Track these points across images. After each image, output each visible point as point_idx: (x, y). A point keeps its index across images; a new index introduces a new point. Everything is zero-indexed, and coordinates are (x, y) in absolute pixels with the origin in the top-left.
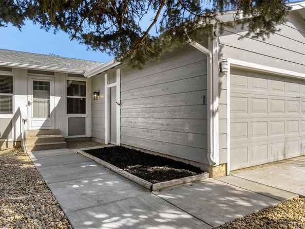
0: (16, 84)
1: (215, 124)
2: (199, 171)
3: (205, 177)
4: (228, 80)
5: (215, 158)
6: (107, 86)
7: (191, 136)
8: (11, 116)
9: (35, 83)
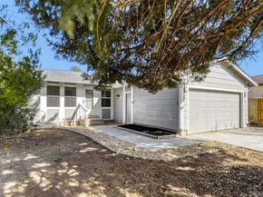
0: (78, 91)
1: (182, 113)
2: (175, 133)
3: (178, 135)
4: (188, 94)
5: (182, 127)
6: (124, 93)
7: (171, 119)
8: (75, 108)
9: (87, 91)
